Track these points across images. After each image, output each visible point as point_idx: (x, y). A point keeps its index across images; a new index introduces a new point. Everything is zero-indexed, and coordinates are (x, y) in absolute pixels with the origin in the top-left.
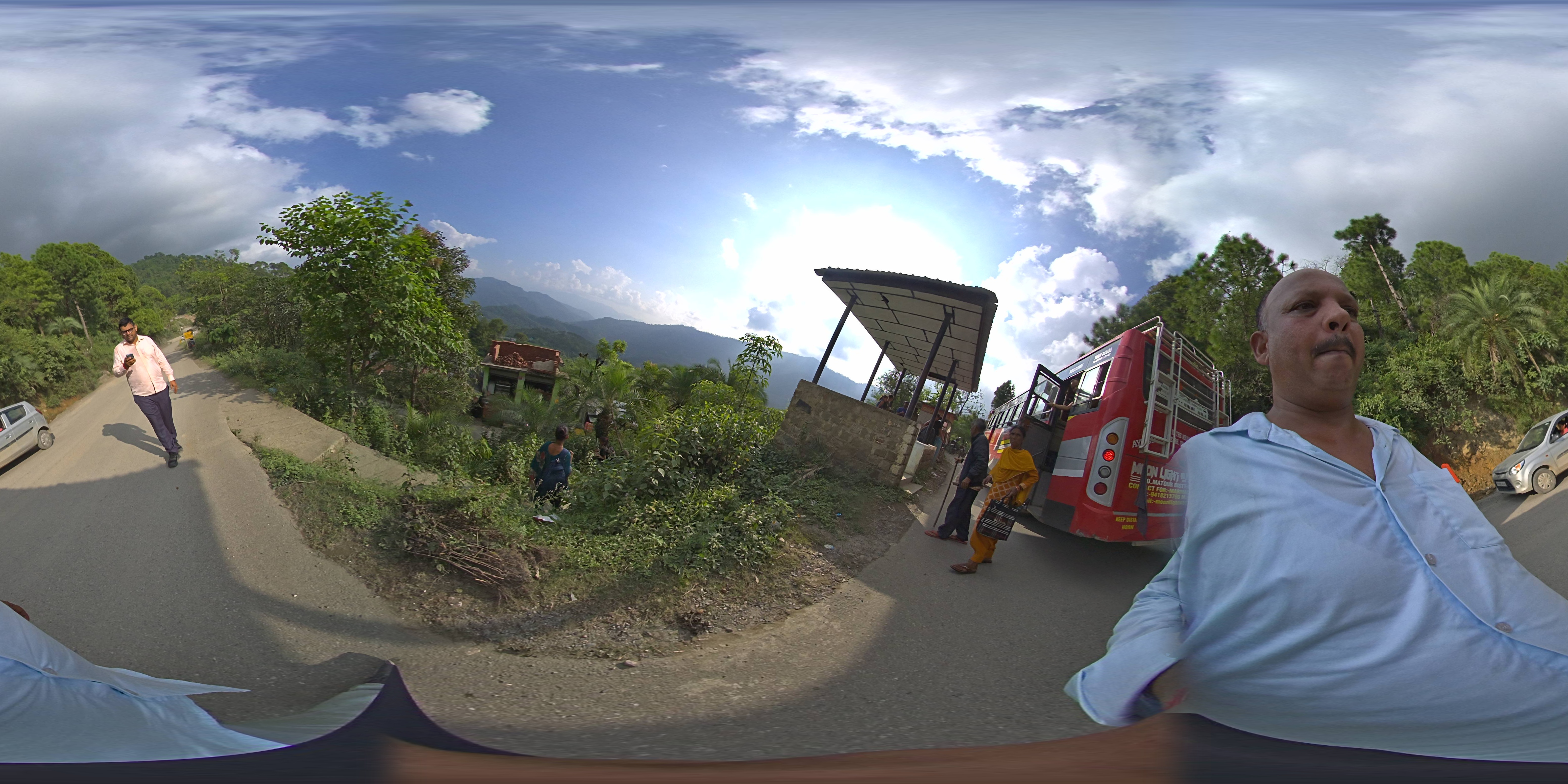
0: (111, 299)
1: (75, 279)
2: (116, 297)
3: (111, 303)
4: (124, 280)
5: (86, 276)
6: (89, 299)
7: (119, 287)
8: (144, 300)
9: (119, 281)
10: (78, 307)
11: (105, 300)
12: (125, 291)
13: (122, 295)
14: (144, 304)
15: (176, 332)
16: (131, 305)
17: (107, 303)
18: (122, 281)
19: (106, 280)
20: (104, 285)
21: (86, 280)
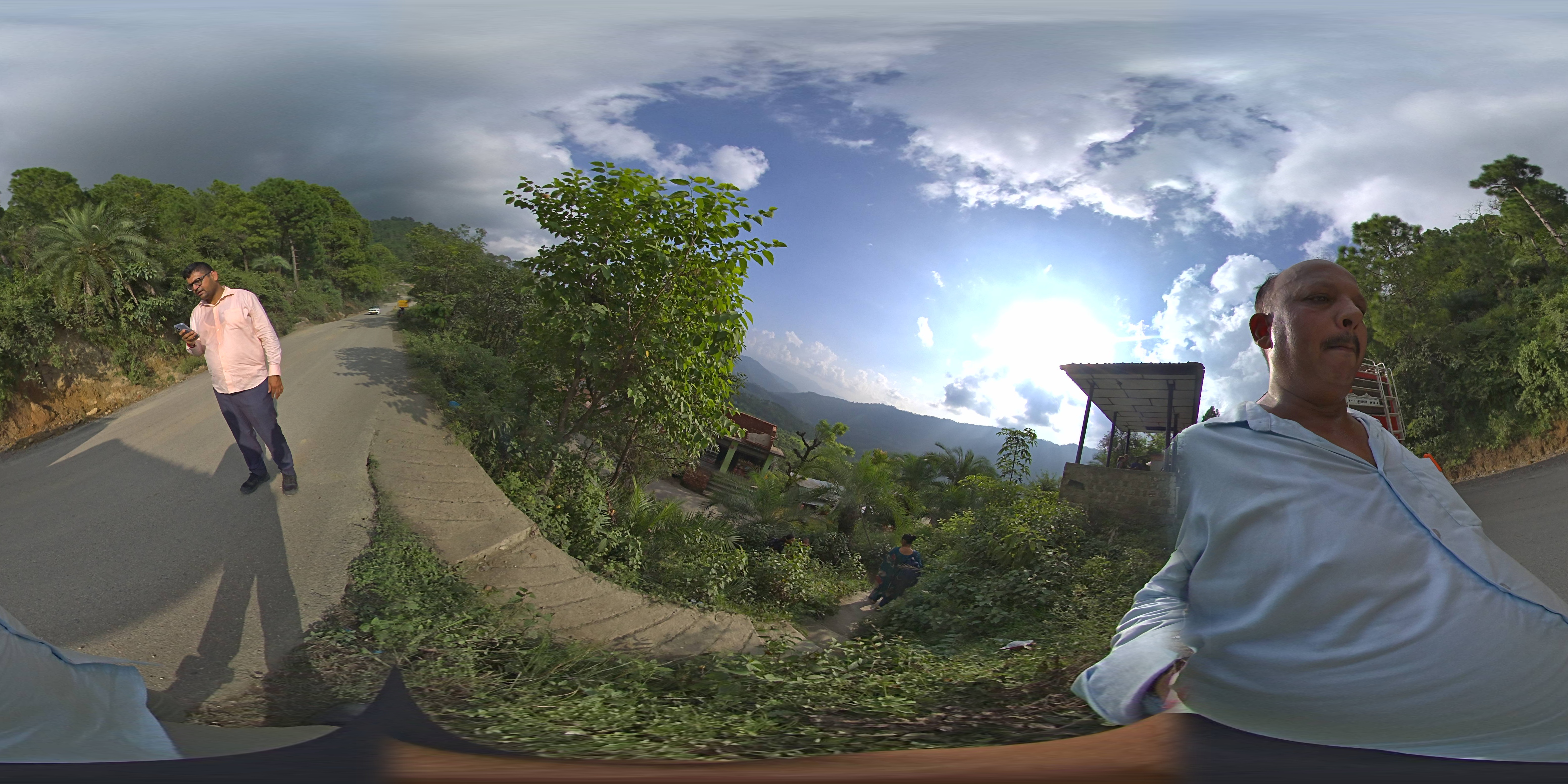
0: (333, 247)
1: (297, 218)
2: (340, 246)
3: (333, 251)
4: (356, 231)
5: (310, 218)
6: (308, 242)
7: (346, 237)
8: (372, 257)
9: (349, 232)
10: (292, 248)
11: (326, 247)
12: (352, 242)
13: (347, 245)
14: (369, 261)
15: (395, 297)
16: (355, 258)
17: (328, 250)
18: (353, 232)
19: (335, 227)
20: (331, 232)
21: (310, 221)
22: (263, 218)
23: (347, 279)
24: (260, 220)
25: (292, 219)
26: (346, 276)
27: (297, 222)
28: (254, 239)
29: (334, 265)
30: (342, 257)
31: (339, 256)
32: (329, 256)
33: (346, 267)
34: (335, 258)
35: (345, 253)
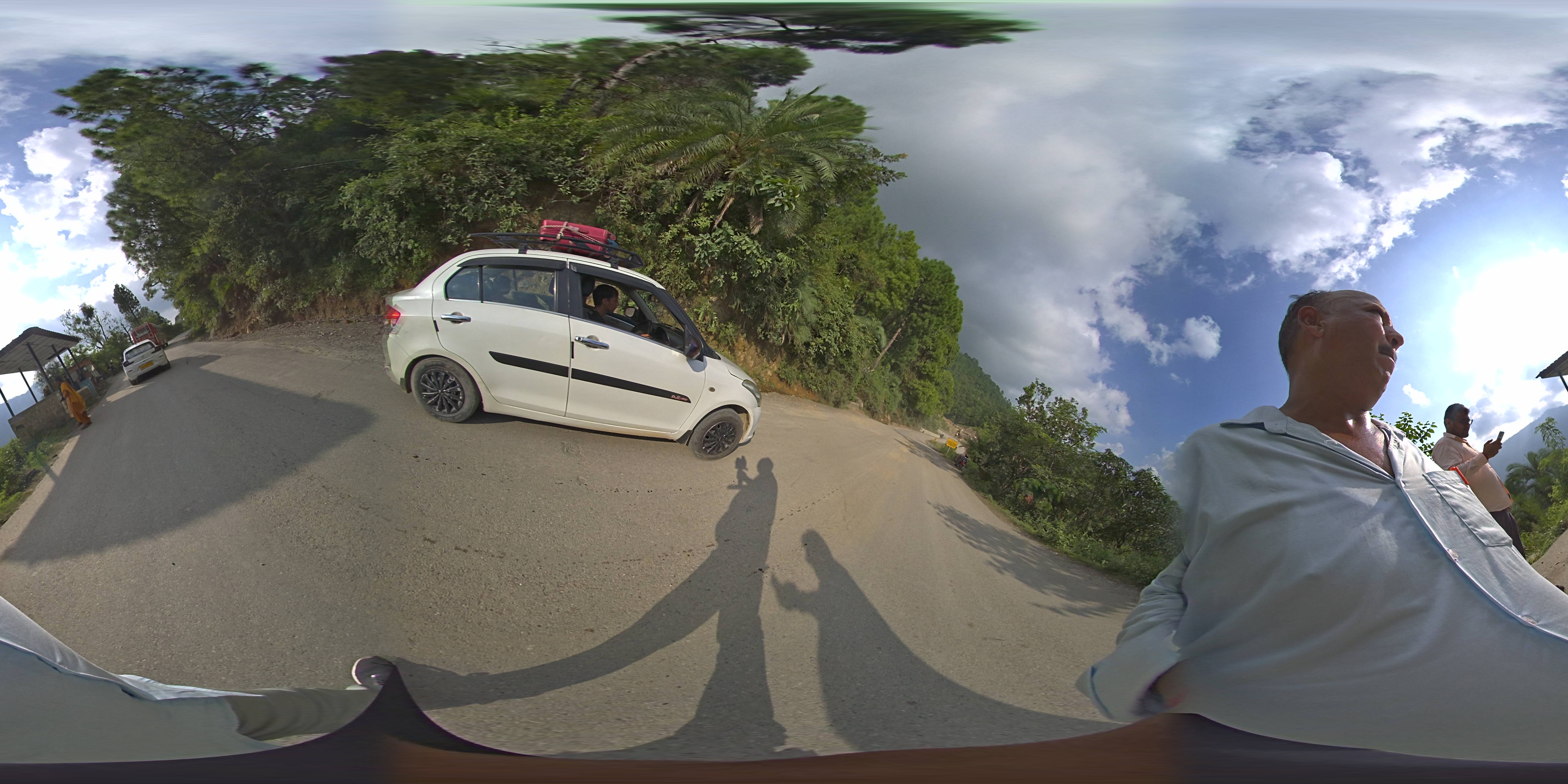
1: (928, 307)
2: (930, 357)
3: (921, 357)
5: (937, 315)
6: (914, 334)
17: (919, 353)
19: (939, 338)
21: (934, 318)
22: (907, 286)
23: (914, 389)
24: (903, 286)
25: (924, 306)
26: (916, 386)
27: (925, 310)
28: (882, 297)
29: (913, 369)
30: (924, 367)
31: (923, 364)
32: (914, 359)
33: (920, 376)
34: (918, 364)
35: (929, 364)
